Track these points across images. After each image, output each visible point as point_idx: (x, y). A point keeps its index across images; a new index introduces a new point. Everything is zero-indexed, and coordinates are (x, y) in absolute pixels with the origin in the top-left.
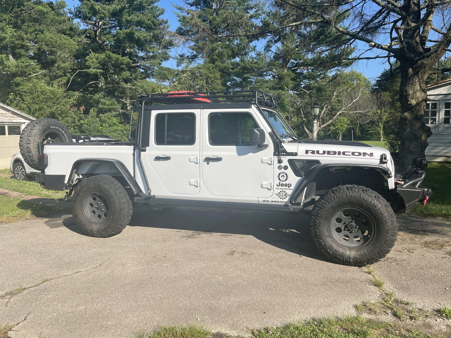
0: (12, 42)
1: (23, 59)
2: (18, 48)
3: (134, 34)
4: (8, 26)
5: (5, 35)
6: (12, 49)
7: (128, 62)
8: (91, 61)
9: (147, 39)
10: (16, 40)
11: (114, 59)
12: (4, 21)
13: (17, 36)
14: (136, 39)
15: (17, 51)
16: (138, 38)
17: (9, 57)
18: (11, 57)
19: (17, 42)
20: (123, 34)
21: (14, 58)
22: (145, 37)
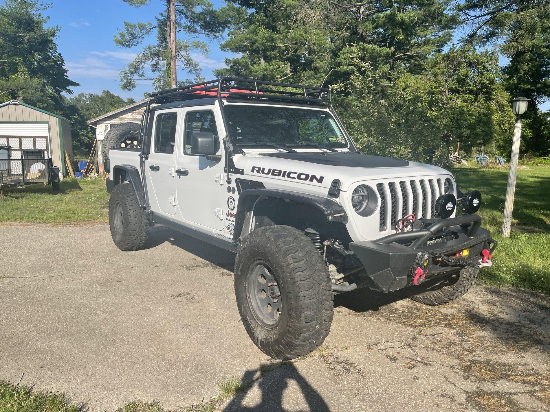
0: (263, 44)
1: (273, 62)
2: (269, 51)
3: (397, 16)
4: (260, 27)
5: (257, 38)
6: (263, 52)
7: (387, 53)
8: (343, 56)
9: (414, 19)
10: (266, 42)
11: (370, 51)
12: (257, 23)
13: (268, 37)
14: (399, 22)
15: (268, 53)
16: (402, 20)
17: (260, 60)
18: (262, 60)
19: (268, 44)
20: (383, 17)
21: (266, 62)
22: (410, 17)
